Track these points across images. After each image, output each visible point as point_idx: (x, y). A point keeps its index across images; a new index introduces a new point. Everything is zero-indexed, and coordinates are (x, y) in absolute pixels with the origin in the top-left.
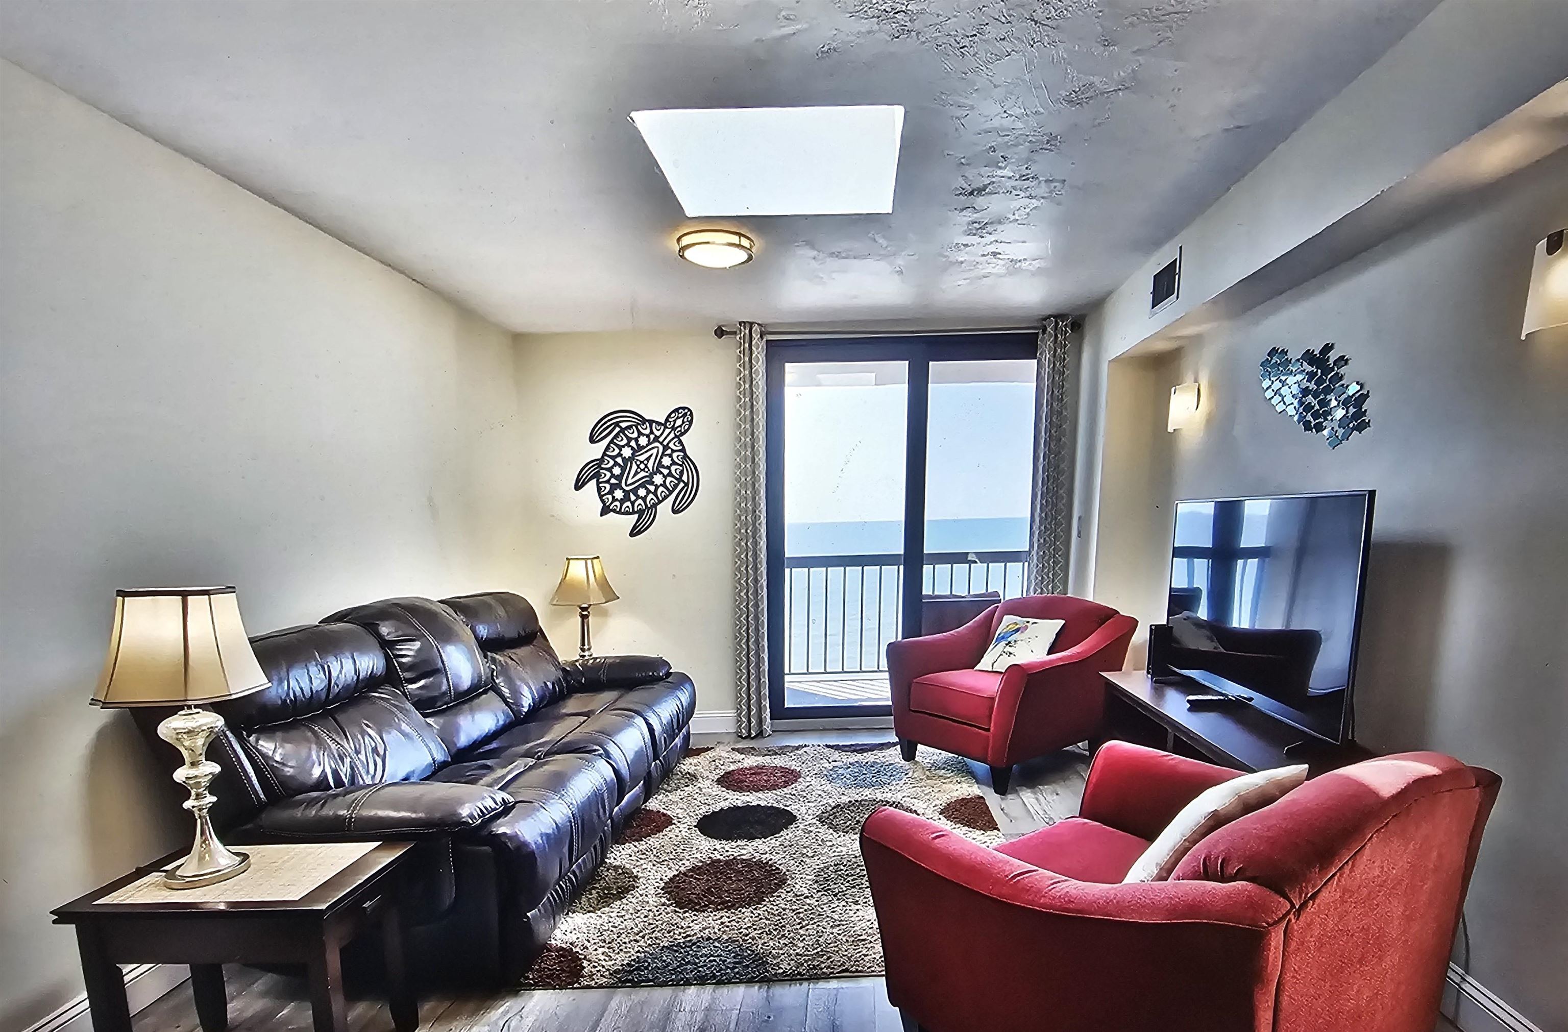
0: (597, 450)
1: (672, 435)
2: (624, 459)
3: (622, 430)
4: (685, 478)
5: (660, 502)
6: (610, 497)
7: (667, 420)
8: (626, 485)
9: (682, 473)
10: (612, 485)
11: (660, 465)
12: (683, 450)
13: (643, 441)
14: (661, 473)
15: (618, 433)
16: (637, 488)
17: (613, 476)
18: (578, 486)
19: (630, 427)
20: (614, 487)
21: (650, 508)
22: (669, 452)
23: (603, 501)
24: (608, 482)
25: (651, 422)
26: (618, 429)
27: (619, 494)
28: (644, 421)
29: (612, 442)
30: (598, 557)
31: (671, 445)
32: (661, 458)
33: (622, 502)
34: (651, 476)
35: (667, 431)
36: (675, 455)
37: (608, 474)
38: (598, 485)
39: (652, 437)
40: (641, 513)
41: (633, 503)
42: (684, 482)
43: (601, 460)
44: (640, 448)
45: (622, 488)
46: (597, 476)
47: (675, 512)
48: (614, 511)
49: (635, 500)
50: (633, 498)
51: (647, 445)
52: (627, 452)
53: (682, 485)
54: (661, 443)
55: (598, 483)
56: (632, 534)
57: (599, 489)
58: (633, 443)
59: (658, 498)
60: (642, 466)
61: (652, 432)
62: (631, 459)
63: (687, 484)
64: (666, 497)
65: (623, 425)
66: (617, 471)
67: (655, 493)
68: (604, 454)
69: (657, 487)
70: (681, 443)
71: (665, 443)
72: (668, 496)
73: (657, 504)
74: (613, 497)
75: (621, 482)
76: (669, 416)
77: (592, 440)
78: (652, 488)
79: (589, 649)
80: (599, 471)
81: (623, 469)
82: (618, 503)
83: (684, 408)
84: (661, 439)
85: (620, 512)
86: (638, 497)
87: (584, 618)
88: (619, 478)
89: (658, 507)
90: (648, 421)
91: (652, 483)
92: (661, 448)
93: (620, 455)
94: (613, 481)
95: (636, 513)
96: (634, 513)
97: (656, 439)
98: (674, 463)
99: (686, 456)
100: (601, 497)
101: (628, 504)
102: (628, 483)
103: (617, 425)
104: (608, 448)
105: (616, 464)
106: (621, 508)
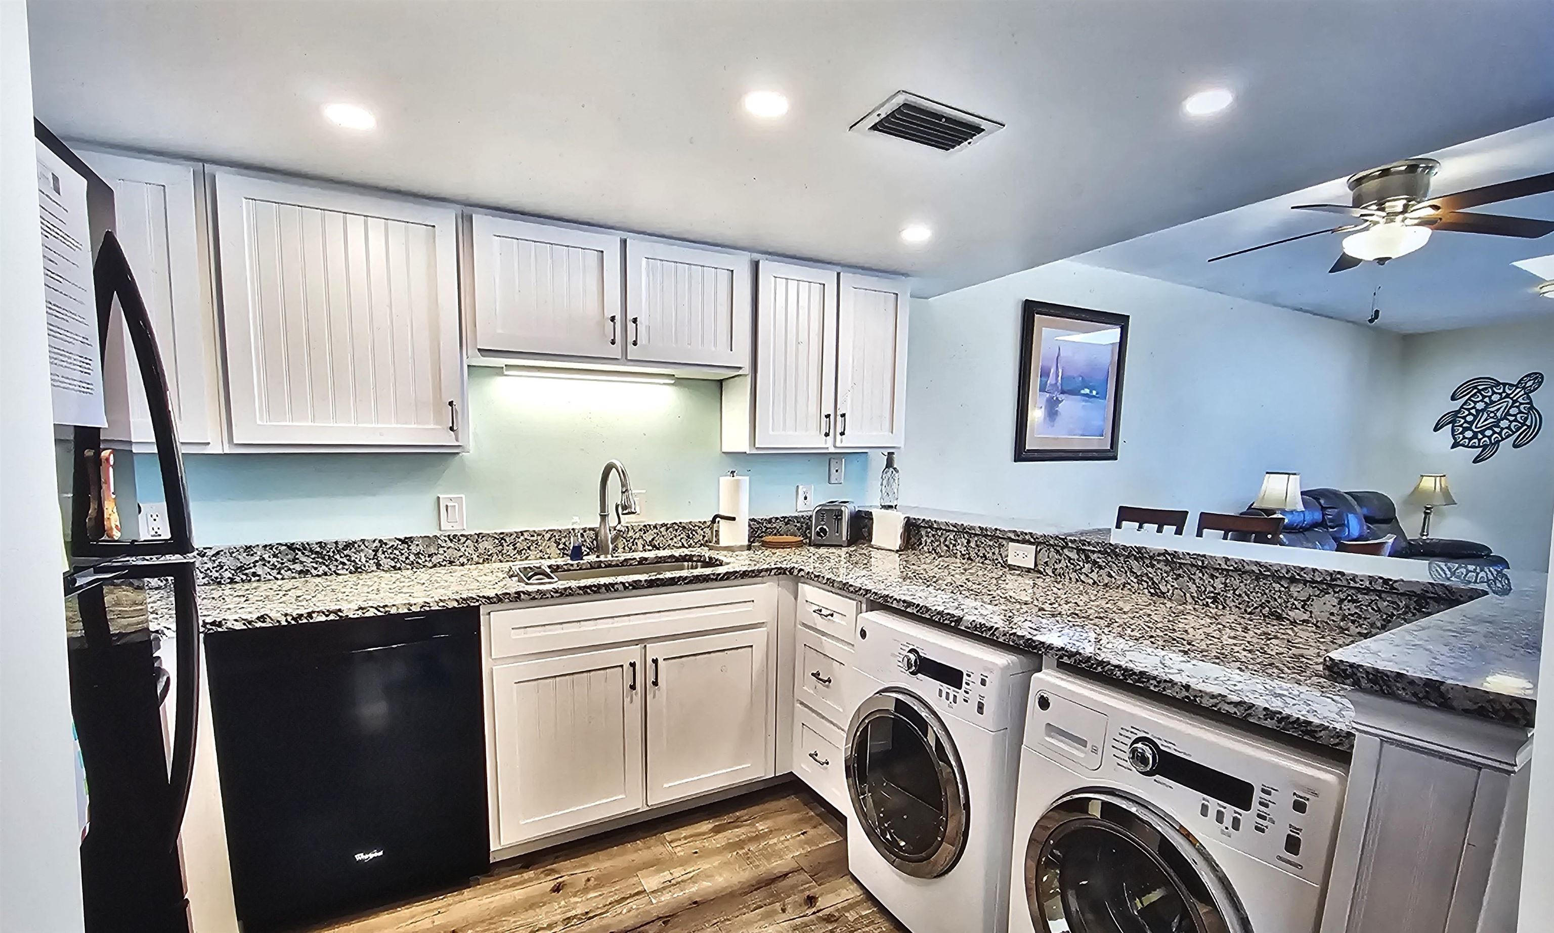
0: (1457, 405)
1: (1523, 392)
2: (1477, 411)
3: (1479, 391)
4: (1528, 423)
5: (1503, 439)
6: (1461, 436)
7: (1519, 382)
8: (1476, 427)
9: (1526, 419)
10: (1464, 428)
11: (1508, 414)
12: (1531, 403)
13: (1495, 398)
14: (1508, 419)
15: (1475, 394)
16: (1486, 430)
17: (1466, 422)
18: (1436, 429)
19: (1486, 389)
20: (1465, 429)
21: (1493, 444)
22: (1517, 404)
23: (1454, 438)
24: (1461, 426)
25: (1504, 385)
26: (1475, 390)
27: (1469, 434)
28: (1498, 384)
29: (1469, 399)
30: (1444, 476)
31: (1520, 400)
32: (1510, 408)
33: (1470, 439)
34: (1499, 421)
35: (1518, 390)
36: (1522, 407)
37: (1463, 421)
38: (1453, 428)
39: (1504, 395)
40: (1485, 447)
41: (1479, 440)
42: (1527, 425)
43: (1459, 411)
44: (1492, 402)
45: (1472, 430)
46: (1453, 422)
47: (1515, 446)
48: (1463, 445)
49: (1482, 439)
50: (1480, 436)
51: (1499, 400)
52: (1480, 406)
53: (1525, 427)
54: (1511, 398)
55: (1453, 426)
56: (1475, 461)
57: (1453, 431)
58: (1487, 400)
59: (1502, 437)
60: (1492, 415)
61: (1504, 391)
62: (1483, 410)
63: (1529, 427)
64: (1510, 436)
65: (1480, 388)
66: (1470, 418)
67: (1500, 434)
68: (1462, 407)
69: (1502, 429)
70: (1529, 398)
71: (1515, 398)
72: (1511, 435)
73: (1500, 441)
74: (1464, 436)
75: (1472, 426)
76: (1522, 379)
77: (1453, 398)
78: (1497, 430)
79: (1427, 535)
80: (1455, 419)
81: (1475, 417)
82: (1467, 441)
83: (1536, 373)
84: (1511, 396)
85: (1467, 447)
86: (1484, 436)
87: (1426, 513)
88: (1471, 423)
89: (1501, 443)
90: (1502, 384)
91: (1499, 427)
92: (1511, 401)
93: (1474, 407)
94: (1465, 425)
95: (1481, 447)
96: (1479, 447)
97: (1508, 396)
98: (1521, 412)
99: (1532, 408)
100: (1453, 436)
101: (1476, 440)
102: (1478, 426)
103: (1475, 387)
104: (1465, 403)
105: (1470, 414)
106: (1469, 443)
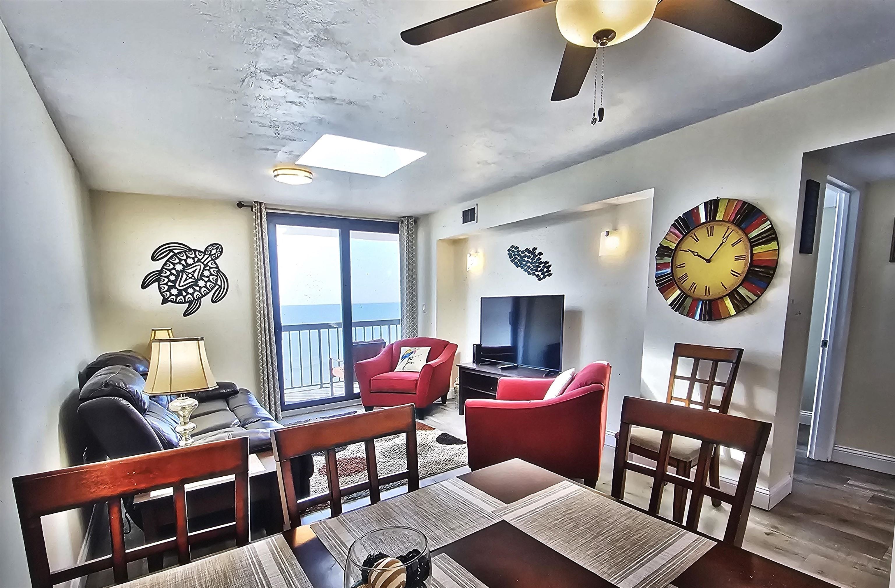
0: (158, 265)
1: (210, 259)
2: (177, 271)
3: (175, 254)
4: (219, 283)
5: (203, 296)
6: (168, 293)
7: (206, 250)
8: (179, 286)
9: (217, 280)
10: (169, 286)
11: (202, 275)
12: (217, 267)
13: (190, 261)
14: (203, 280)
15: (172, 256)
16: (188, 288)
17: (169, 281)
18: (144, 286)
19: (180, 253)
20: (170, 288)
21: (196, 300)
22: (208, 268)
23: (163, 296)
24: (166, 284)
25: (195, 251)
26: (172, 254)
27: (174, 292)
28: (190, 250)
29: (168, 260)
31: (209, 264)
32: (203, 271)
33: (177, 296)
34: (197, 281)
35: (206, 256)
36: (212, 270)
37: (166, 280)
38: (159, 286)
39: (196, 259)
40: (190, 302)
41: (184, 297)
42: (218, 285)
43: (161, 271)
44: (188, 265)
45: (176, 288)
46: (158, 280)
47: (213, 302)
48: (172, 302)
49: (186, 295)
50: (184, 294)
51: (193, 264)
52: (179, 267)
53: (217, 287)
54: (203, 263)
55: (159, 285)
56: (185, 315)
57: (160, 289)
58: (183, 262)
59: (201, 294)
60: (190, 276)
61: (196, 256)
62: (183, 271)
63: (220, 287)
64: (207, 294)
65: (176, 251)
66: (172, 278)
67: (200, 291)
68: (163, 268)
69: (201, 288)
70: (215, 263)
71: (205, 263)
72: (208, 293)
73: (201, 298)
74: (171, 293)
75: (175, 285)
76: (207, 248)
77: (154, 259)
78: (198, 288)
80: (159, 278)
81: (177, 277)
82: (174, 297)
83: (217, 244)
84: (202, 261)
85: (175, 302)
86: (188, 293)
88: (174, 282)
89: (202, 299)
90: (193, 250)
91: (198, 286)
92: (203, 266)
93: (174, 268)
94: (170, 284)
95: (187, 302)
96: (185, 302)
97: (199, 261)
98: (211, 274)
99: (219, 271)
100: (161, 293)
101: (182, 297)
102: (181, 285)
103: (171, 251)
104: (165, 264)
105: (172, 274)
106: (176, 300)
